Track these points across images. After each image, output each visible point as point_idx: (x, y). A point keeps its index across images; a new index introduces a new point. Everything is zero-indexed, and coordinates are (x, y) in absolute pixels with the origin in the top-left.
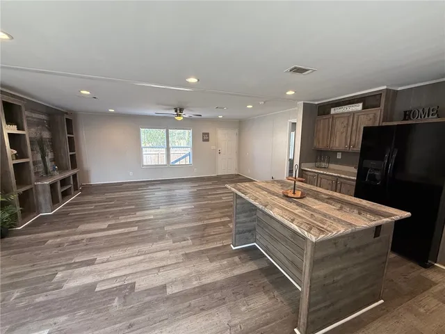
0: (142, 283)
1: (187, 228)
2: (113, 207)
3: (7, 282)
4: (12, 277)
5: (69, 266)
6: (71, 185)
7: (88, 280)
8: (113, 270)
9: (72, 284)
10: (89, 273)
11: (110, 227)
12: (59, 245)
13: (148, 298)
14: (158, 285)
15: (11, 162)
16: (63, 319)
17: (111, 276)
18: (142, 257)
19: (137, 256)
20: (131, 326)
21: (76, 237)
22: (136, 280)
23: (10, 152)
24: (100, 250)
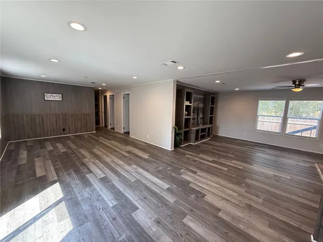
0: (209, 198)
1: (266, 190)
2: (222, 152)
3: (169, 163)
4: (172, 162)
5: (187, 169)
6: (206, 133)
7: (190, 179)
8: (201, 182)
9: (184, 177)
10: (191, 177)
11: (213, 162)
12: (189, 159)
13: (207, 208)
14: (216, 205)
15: (184, 117)
16: (175, 186)
17: (198, 184)
18: (218, 186)
19: (216, 183)
20: (192, 210)
21: (197, 159)
22: (208, 194)
23: (185, 112)
24: (202, 170)
